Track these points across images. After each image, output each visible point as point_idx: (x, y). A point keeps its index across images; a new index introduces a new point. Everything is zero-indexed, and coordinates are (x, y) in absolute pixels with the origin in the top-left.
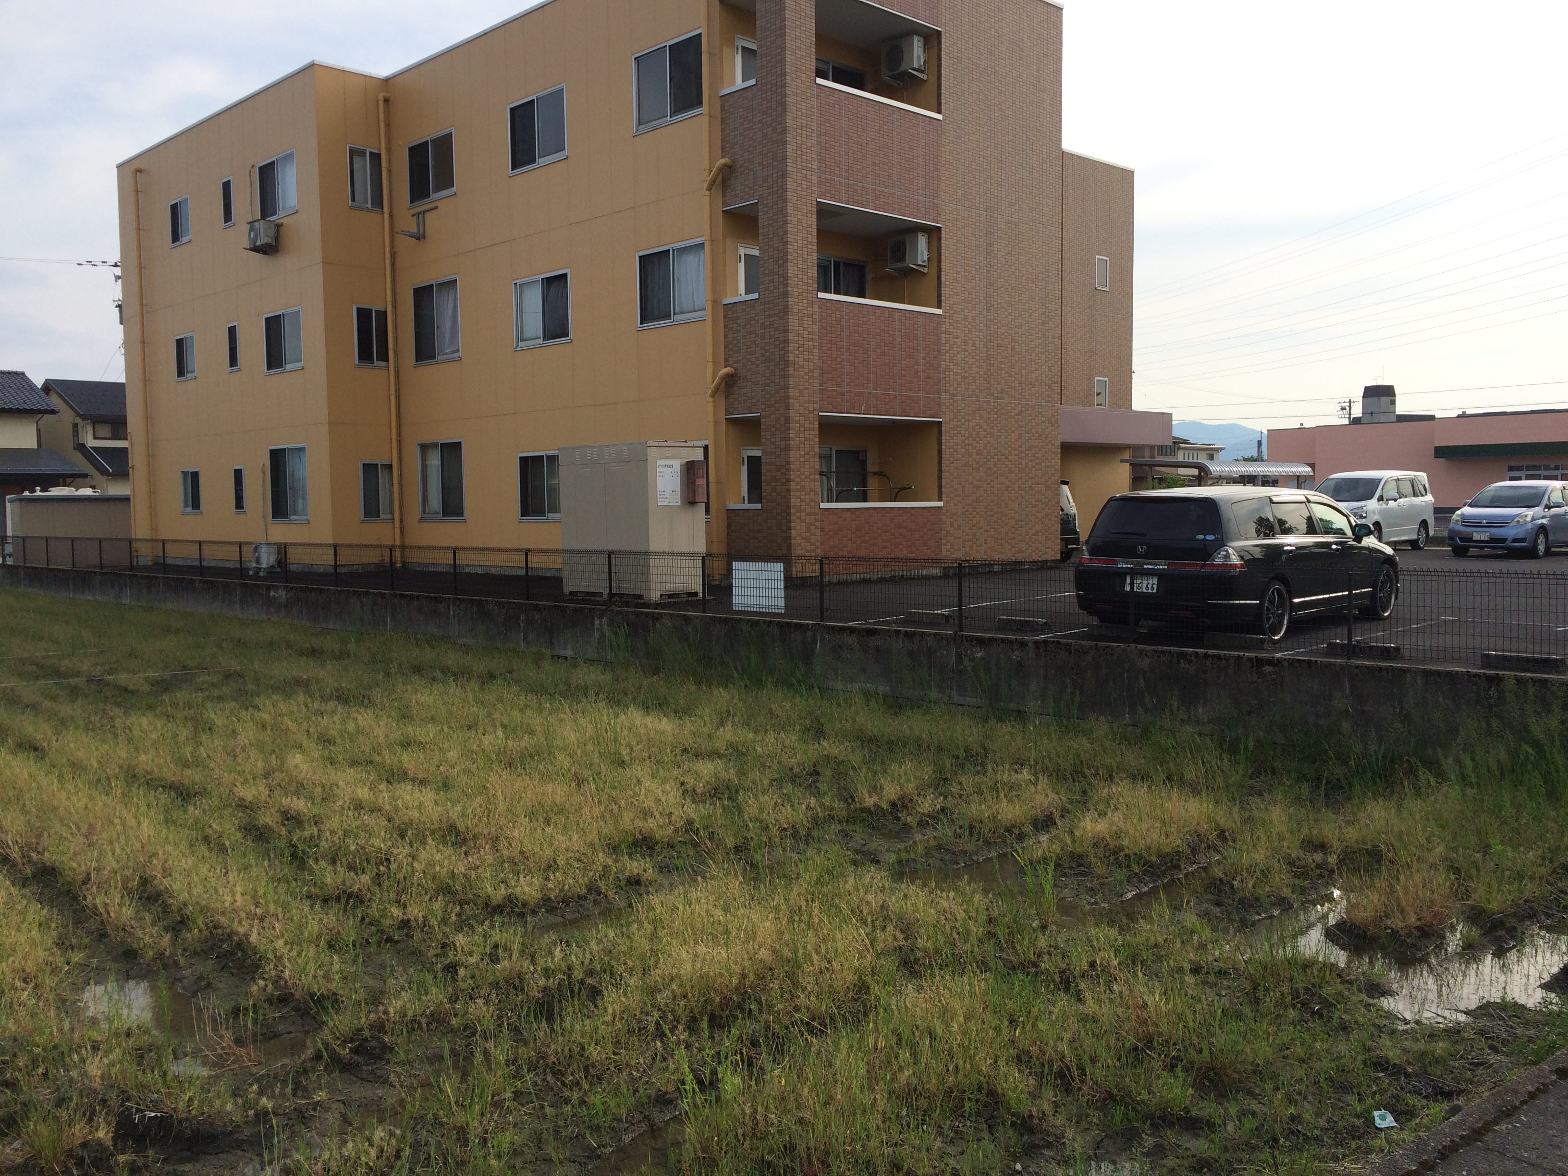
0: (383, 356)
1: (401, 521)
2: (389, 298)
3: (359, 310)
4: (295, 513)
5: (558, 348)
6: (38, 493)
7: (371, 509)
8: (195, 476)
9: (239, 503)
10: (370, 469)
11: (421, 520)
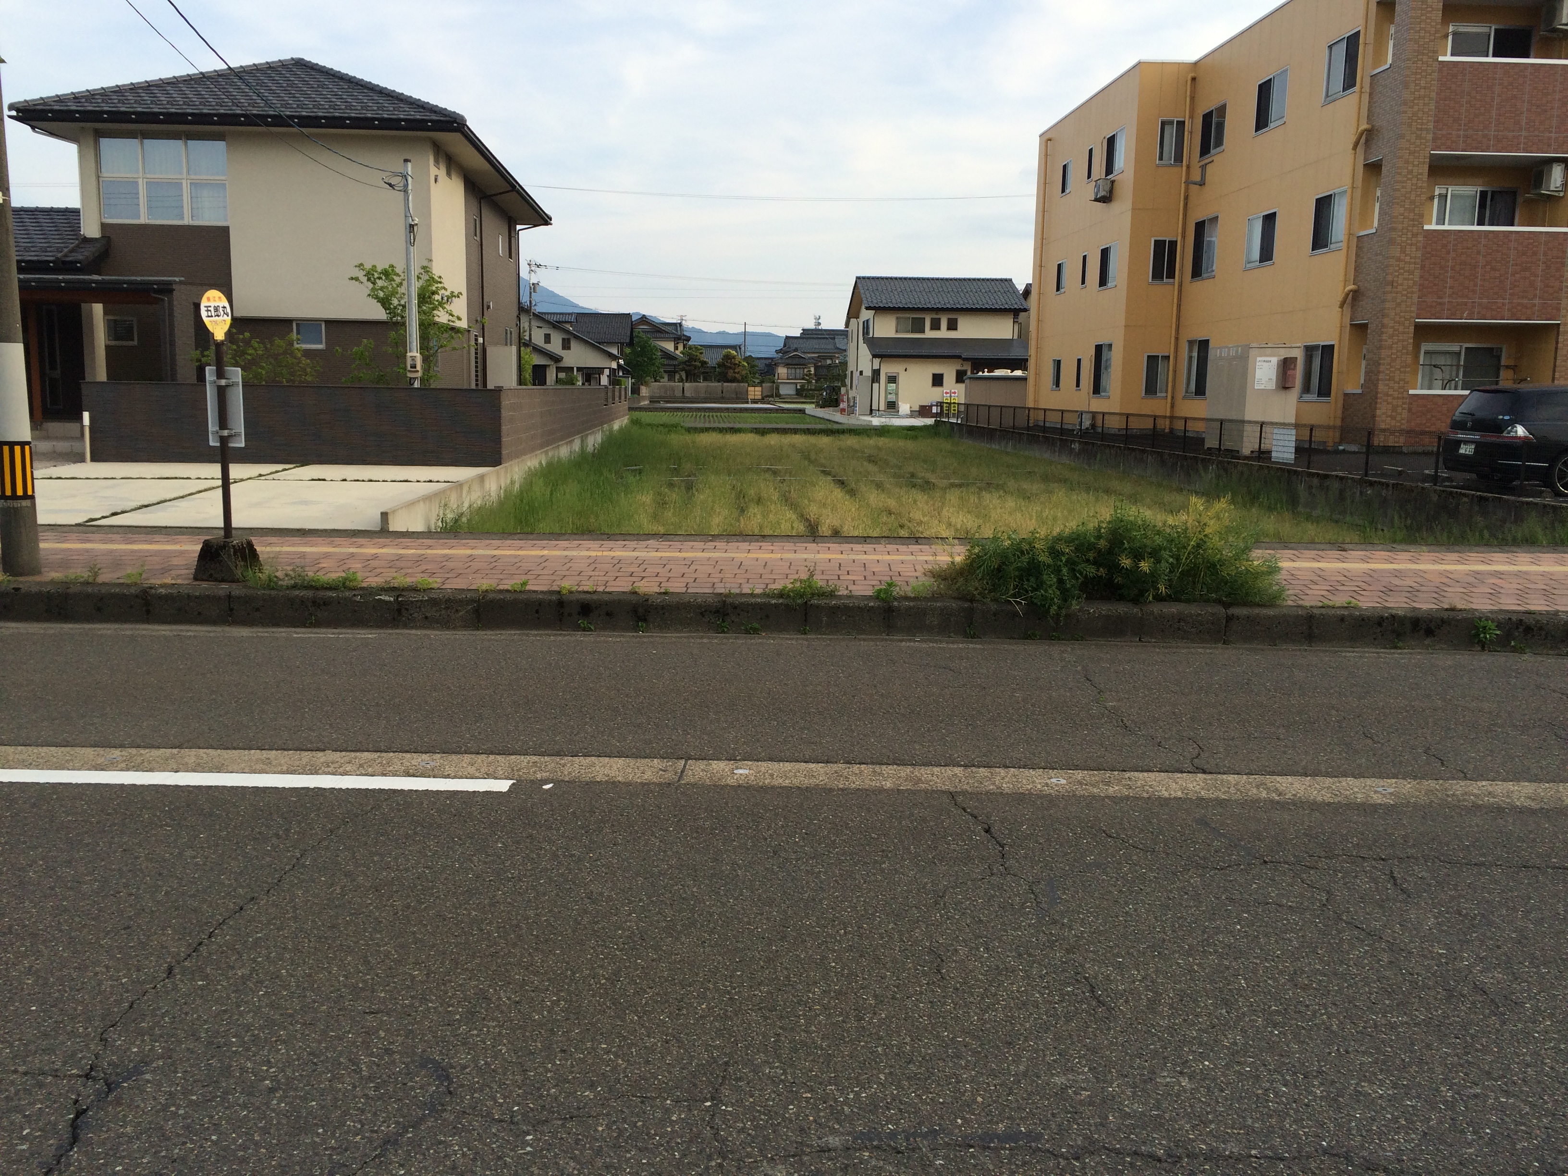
0: (1171, 275)
1: (1173, 397)
2: (1180, 230)
3: (1157, 242)
4: (1105, 391)
5: (1267, 270)
6: (986, 374)
7: (1151, 388)
8: (1059, 362)
9: (1078, 385)
10: (1152, 360)
11: (1184, 398)
